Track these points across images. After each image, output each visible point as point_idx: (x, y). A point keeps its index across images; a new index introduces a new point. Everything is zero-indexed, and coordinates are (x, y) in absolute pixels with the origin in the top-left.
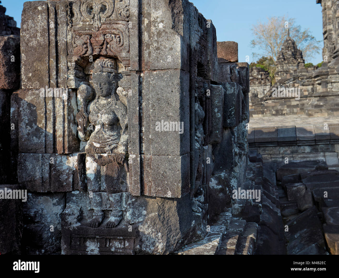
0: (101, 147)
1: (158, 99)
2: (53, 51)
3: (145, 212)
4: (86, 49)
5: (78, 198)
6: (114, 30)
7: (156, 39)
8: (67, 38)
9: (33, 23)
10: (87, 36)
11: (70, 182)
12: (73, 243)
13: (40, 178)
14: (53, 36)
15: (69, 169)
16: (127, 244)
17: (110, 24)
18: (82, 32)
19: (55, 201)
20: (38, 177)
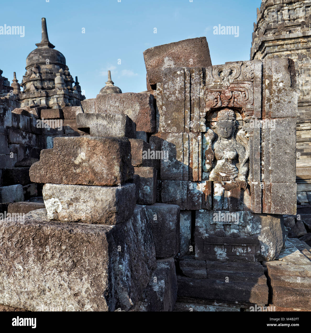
0: (226, 176)
1: (277, 140)
2: (188, 104)
3: (260, 226)
4: (216, 103)
5: (203, 215)
6: (241, 88)
7: (277, 94)
8: (199, 95)
9: (172, 83)
10: (218, 93)
11: (200, 202)
12: (205, 248)
13: (180, 199)
14: (188, 93)
15: (199, 192)
16: (249, 250)
17: (237, 84)
18: (214, 90)
19: (186, 217)
20: (178, 198)
